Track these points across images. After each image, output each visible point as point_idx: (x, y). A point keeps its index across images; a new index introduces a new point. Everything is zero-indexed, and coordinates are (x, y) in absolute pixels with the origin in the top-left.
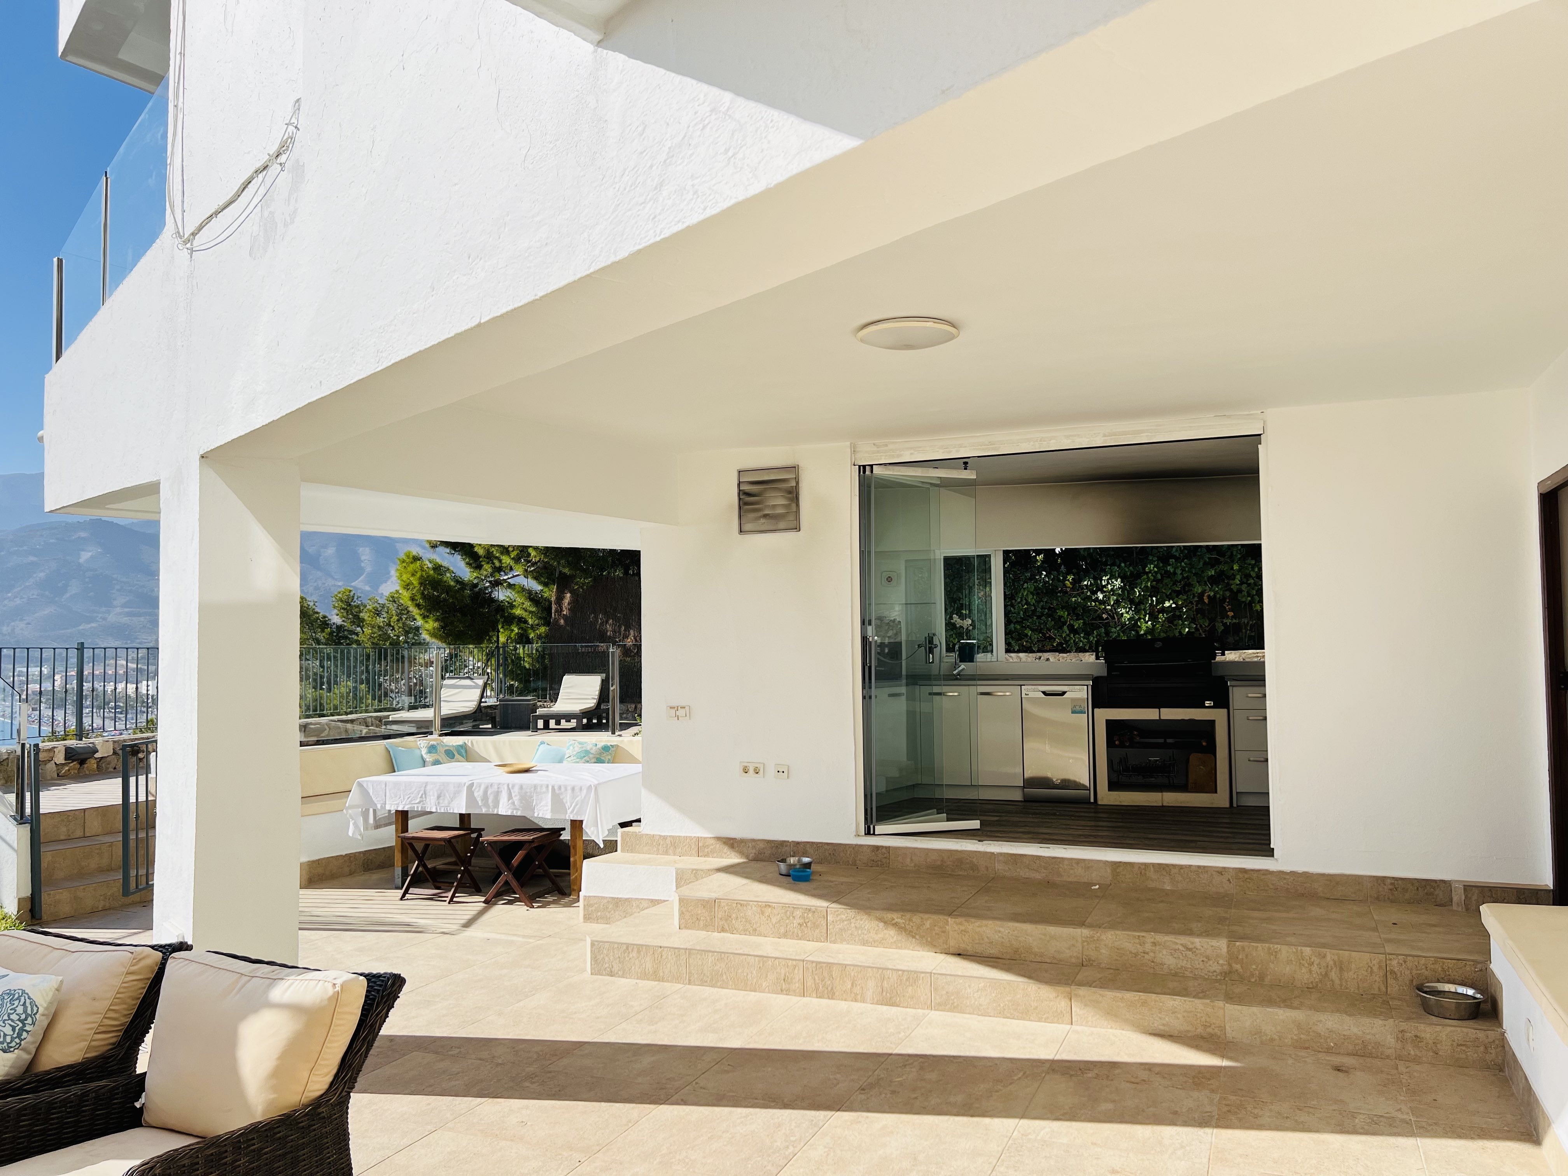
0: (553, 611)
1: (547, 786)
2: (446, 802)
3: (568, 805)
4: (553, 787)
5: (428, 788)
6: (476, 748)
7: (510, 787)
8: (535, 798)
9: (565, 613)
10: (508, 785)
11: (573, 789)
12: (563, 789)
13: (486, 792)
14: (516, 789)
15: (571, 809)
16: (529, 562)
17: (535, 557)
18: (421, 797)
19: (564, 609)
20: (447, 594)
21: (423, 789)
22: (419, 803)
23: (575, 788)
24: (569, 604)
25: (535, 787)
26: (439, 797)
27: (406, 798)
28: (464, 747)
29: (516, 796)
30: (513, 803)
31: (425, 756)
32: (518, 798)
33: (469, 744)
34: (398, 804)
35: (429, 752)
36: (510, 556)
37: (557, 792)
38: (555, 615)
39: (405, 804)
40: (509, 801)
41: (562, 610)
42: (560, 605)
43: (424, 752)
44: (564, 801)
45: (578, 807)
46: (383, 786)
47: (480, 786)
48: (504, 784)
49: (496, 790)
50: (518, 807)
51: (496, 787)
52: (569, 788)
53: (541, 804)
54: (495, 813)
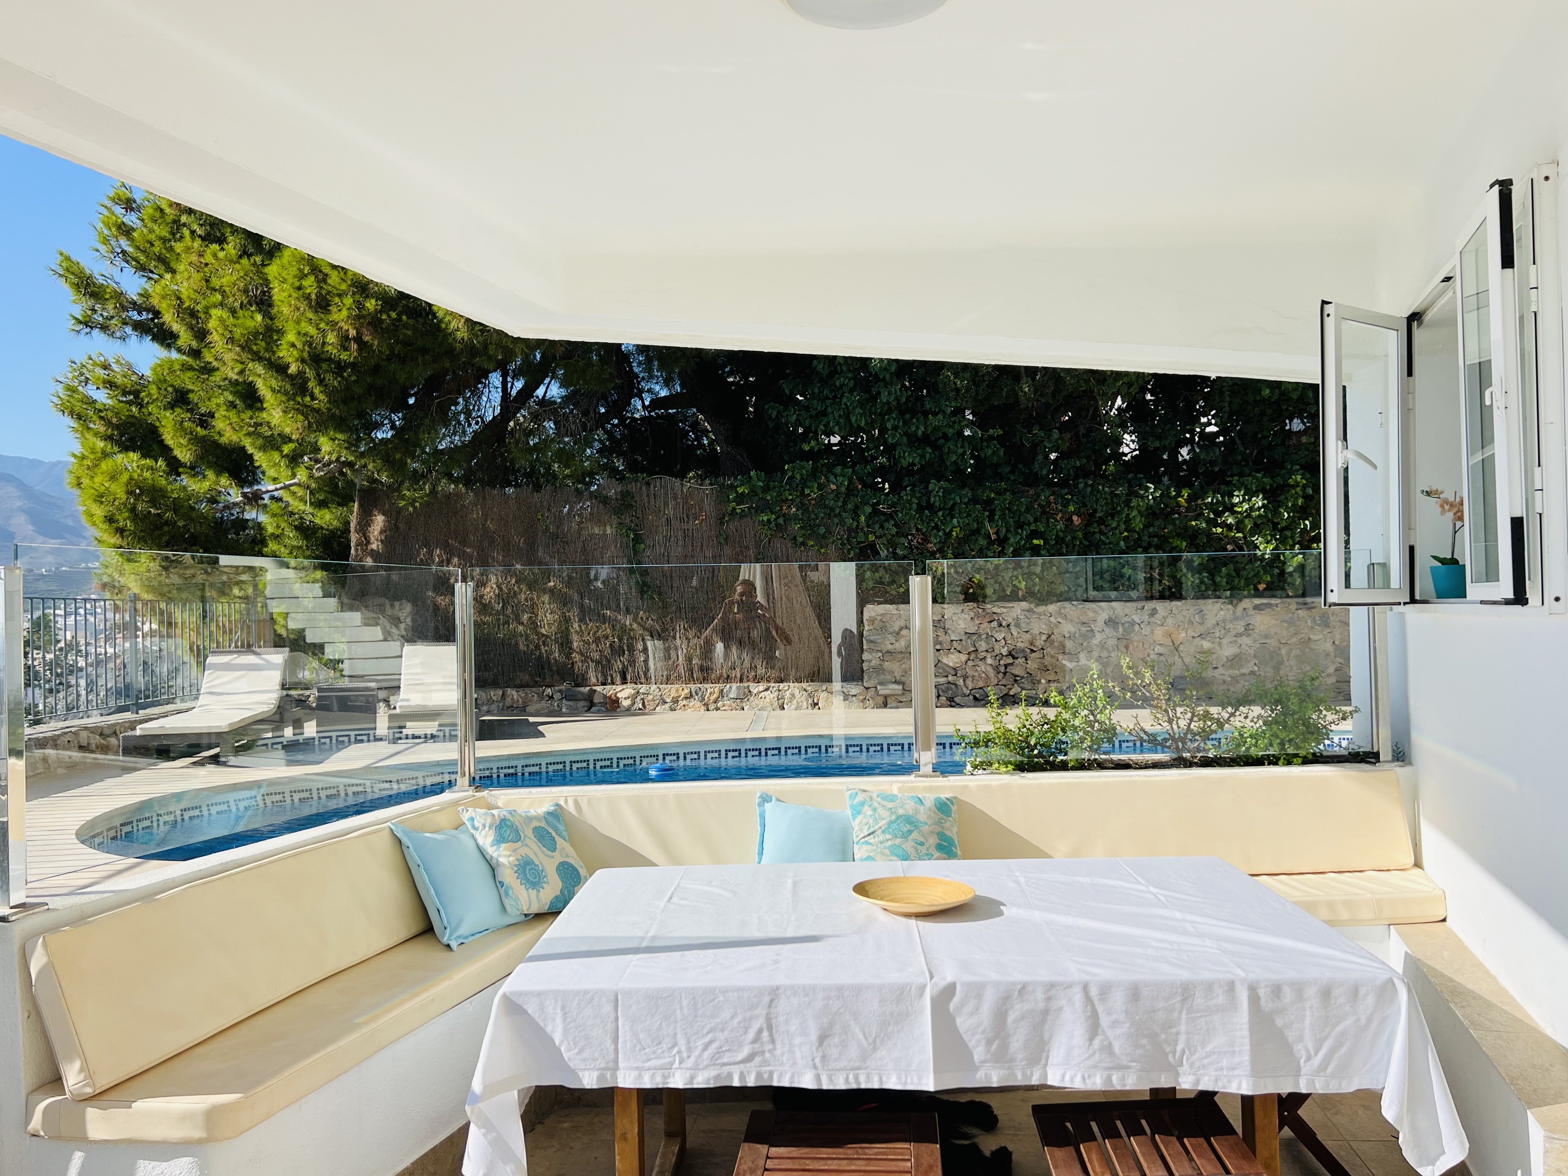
0: (352, 544)
1: (1231, 987)
2: (853, 1052)
3: (1300, 1050)
4: (1253, 990)
5: (783, 1006)
7: (1094, 992)
8: (1183, 1028)
9: (374, 547)
10: (1086, 988)
11: (1326, 993)
12: (1288, 995)
13: (1000, 1017)
14: (1118, 999)
15: (1317, 1060)
16: (317, 461)
18: (757, 1039)
19: (373, 539)
20: (176, 511)
21: (761, 1011)
22: (750, 1058)
24: (381, 532)
25: (1186, 990)
26: (822, 1039)
27: (700, 1043)
28: (556, 815)
29: (1115, 1024)
30: (1108, 1049)
31: (491, 851)
32: (1124, 1029)
34: (669, 1067)
35: (500, 839)
37: (1266, 1004)
38: (357, 550)
39: (696, 1068)
40: (1091, 1039)
41: (368, 542)
42: (364, 535)
43: (486, 839)
44: (1291, 1035)
45: (1343, 1050)
46: (608, 1009)
47: (979, 996)
48: (1070, 986)
49: (1042, 1005)
50: (1125, 1061)
51: (1040, 995)
52: (1311, 992)
53: (1209, 1048)
54: (1035, 1081)
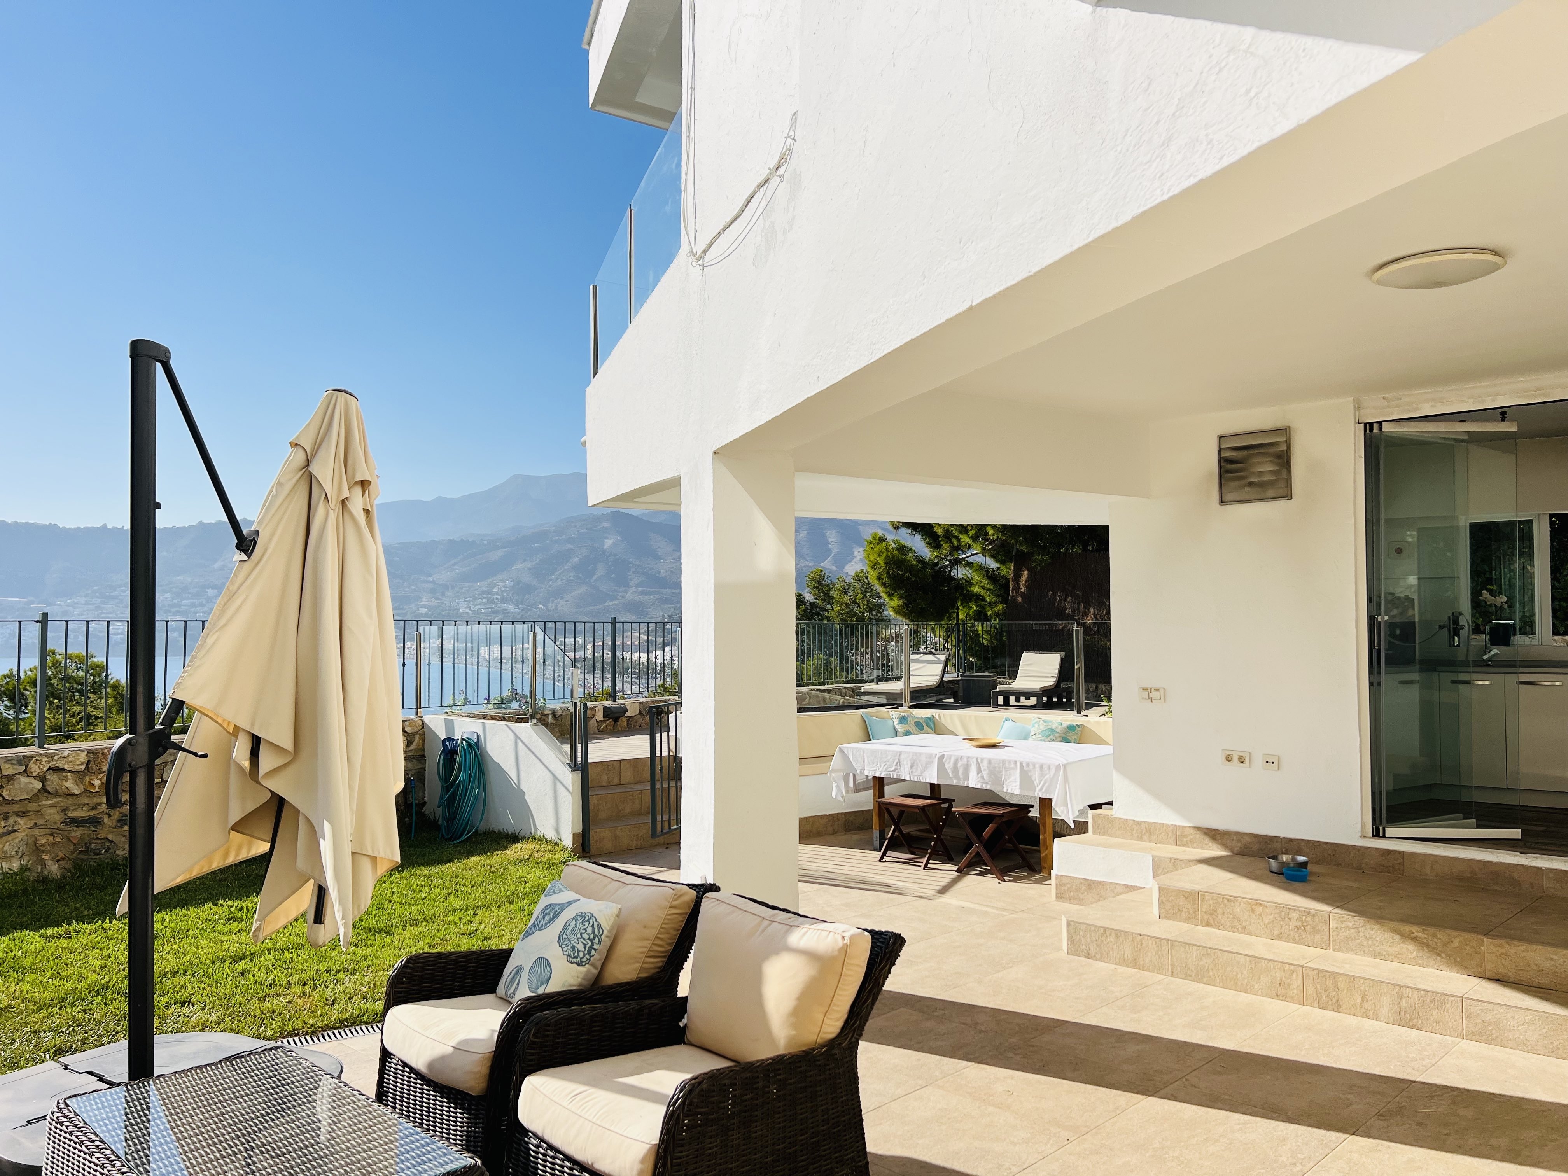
0: (1011, 589)
1: (1016, 762)
2: (919, 771)
3: (1036, 782)
4: (1021, 764)
5: (902, 757)
6: (943, 721)
7: (979, 761)
8: (1003, 773)
9: (1022, 590)
10: (977, 759)
11: (1041, 767)
12: (1031, 767)
13: (955, 764)
14: (985, 763)
15: (1040, 787)
16: (987, 540)
17: (993, 535)
18: (896, 765)
19: (1022, 586)
20: (911, 573)
21: (897, 757)
22: (894, 770)
23: (1044, 767)
24: (1026, 581)
25: (1004, 762)
26: (912, 767)
27: (883, 765)
28: (932, 719)
29: (985, 770)
30: (983, 777)
31: (897, 726)
32: (987, 772)
33: (937, 717)
34: (876, 770)
35: (901, 723)
36: (969, 535)
37: (1025, 768)
38: (1013, 593)
39: (882, 772)
40: (978, 774)
41: (1019, 588)
42: (1017, 583)
43: (896, 722)
44: (1033, 778)
45: (1047, 784)
46: (862, 753)
47: (950, 759)
48: (973, 758)
49: (966, 763)
50: (987, 781)
51: (965, 760)
52: (1037, 766)
53: (1010, 780)
54: (966, 785)
